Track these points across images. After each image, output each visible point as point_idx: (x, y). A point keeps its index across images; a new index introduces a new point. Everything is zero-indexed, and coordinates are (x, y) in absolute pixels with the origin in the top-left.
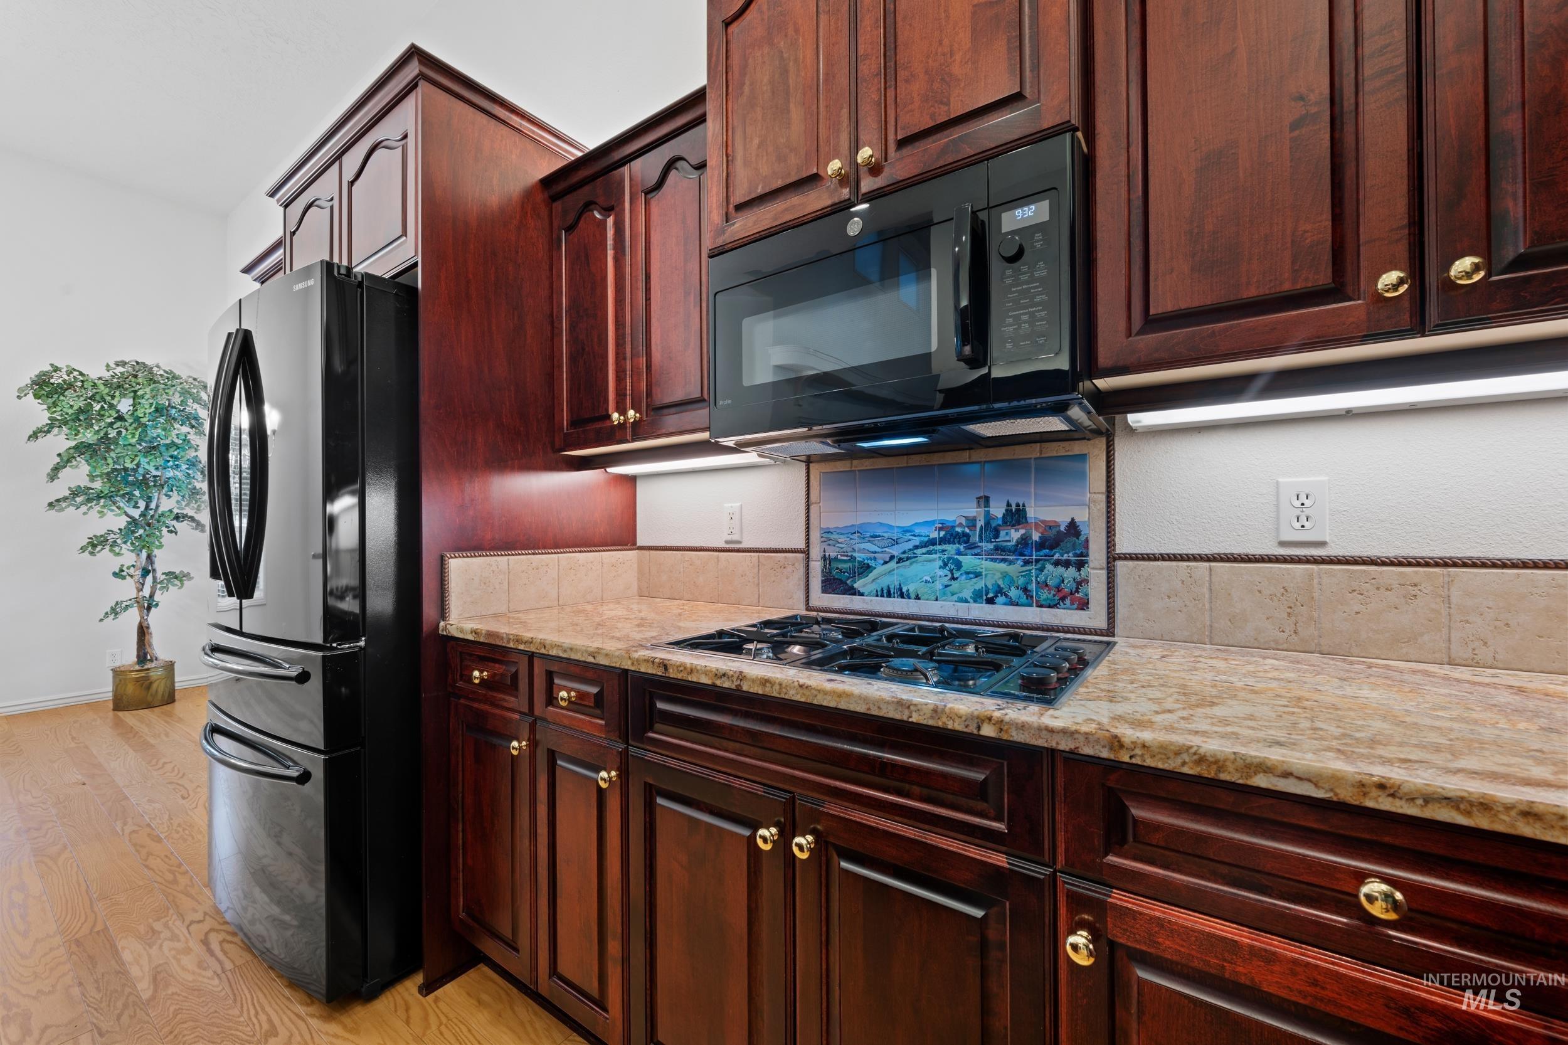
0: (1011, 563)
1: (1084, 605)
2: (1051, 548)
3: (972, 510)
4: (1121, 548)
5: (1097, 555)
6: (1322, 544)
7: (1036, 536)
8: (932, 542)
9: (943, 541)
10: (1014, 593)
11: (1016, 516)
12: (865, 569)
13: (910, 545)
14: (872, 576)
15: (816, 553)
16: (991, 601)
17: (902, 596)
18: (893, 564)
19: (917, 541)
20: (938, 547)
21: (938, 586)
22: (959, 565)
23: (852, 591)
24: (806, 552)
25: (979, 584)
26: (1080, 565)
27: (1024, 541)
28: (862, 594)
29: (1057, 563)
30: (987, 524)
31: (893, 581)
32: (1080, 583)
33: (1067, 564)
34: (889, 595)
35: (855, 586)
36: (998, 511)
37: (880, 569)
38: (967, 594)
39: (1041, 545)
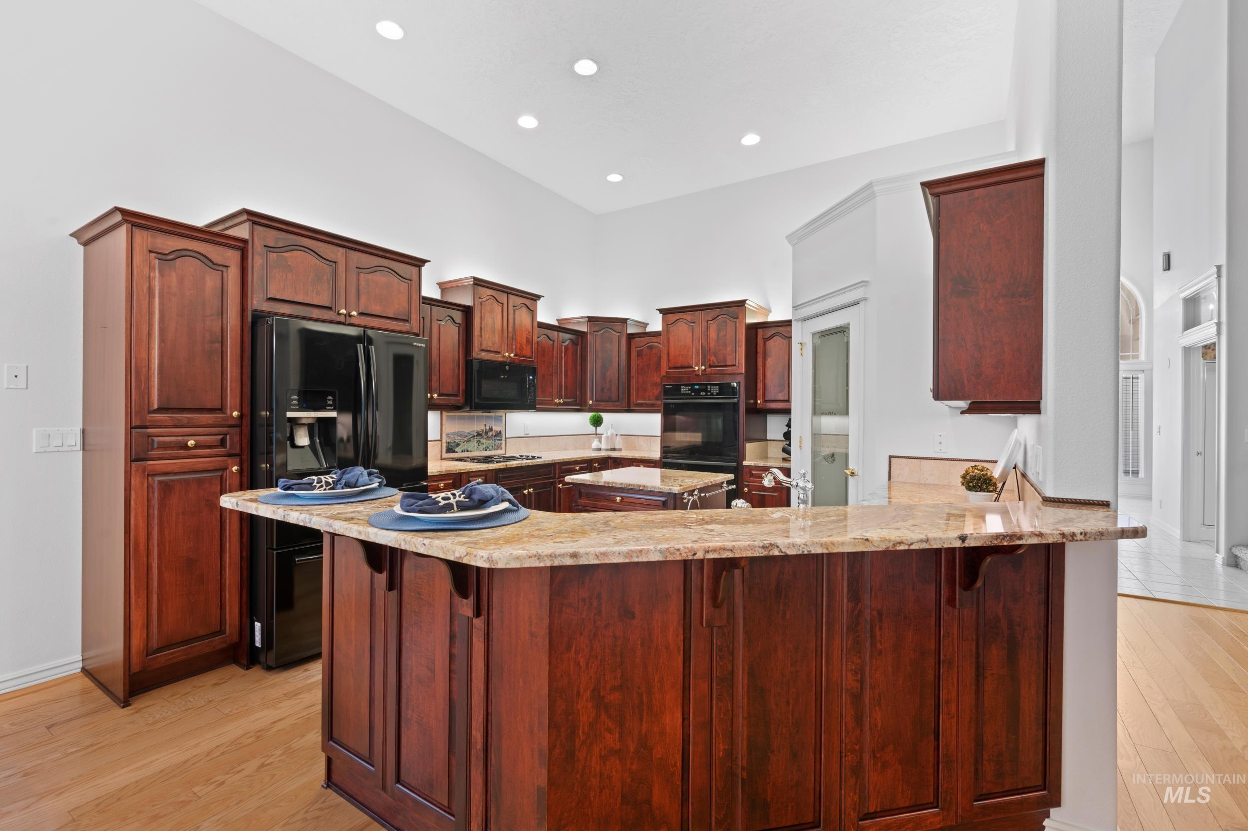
0: (490, 440)
1: (501, 449)
2: (497, 436)
3: (483, 428)
4: (506, 437)
5: (504, 438)
6: (528, 434)
7: (494, 434)
8: (474, 436)
9: (477, 436)
10: (490, 448)
11: (491, 429)
12: (458, 445)
13: (469, 437)
14: (460, 446)
15: (444, 441)
16: (486, 450)
17: (467, 451)
18: (465, 443)
19: (471, 436)
20: (476, 437)
21: (476, 447)
22: (480, 442)
23: (454, 452)
24: (441, 440)
25: (484, 446)
26: (501, 440)
27: (492, 435)
28: (457, 452)
29: (498, 440)
30: (486, 431)
31: (465, 448)
32: (501, 444)
33: (499, 440)
34: (464, 452)
35: (456, 450)
36: (488, 428)
37: (462, 444)
38: (482, 449)
39: (495, 436)
